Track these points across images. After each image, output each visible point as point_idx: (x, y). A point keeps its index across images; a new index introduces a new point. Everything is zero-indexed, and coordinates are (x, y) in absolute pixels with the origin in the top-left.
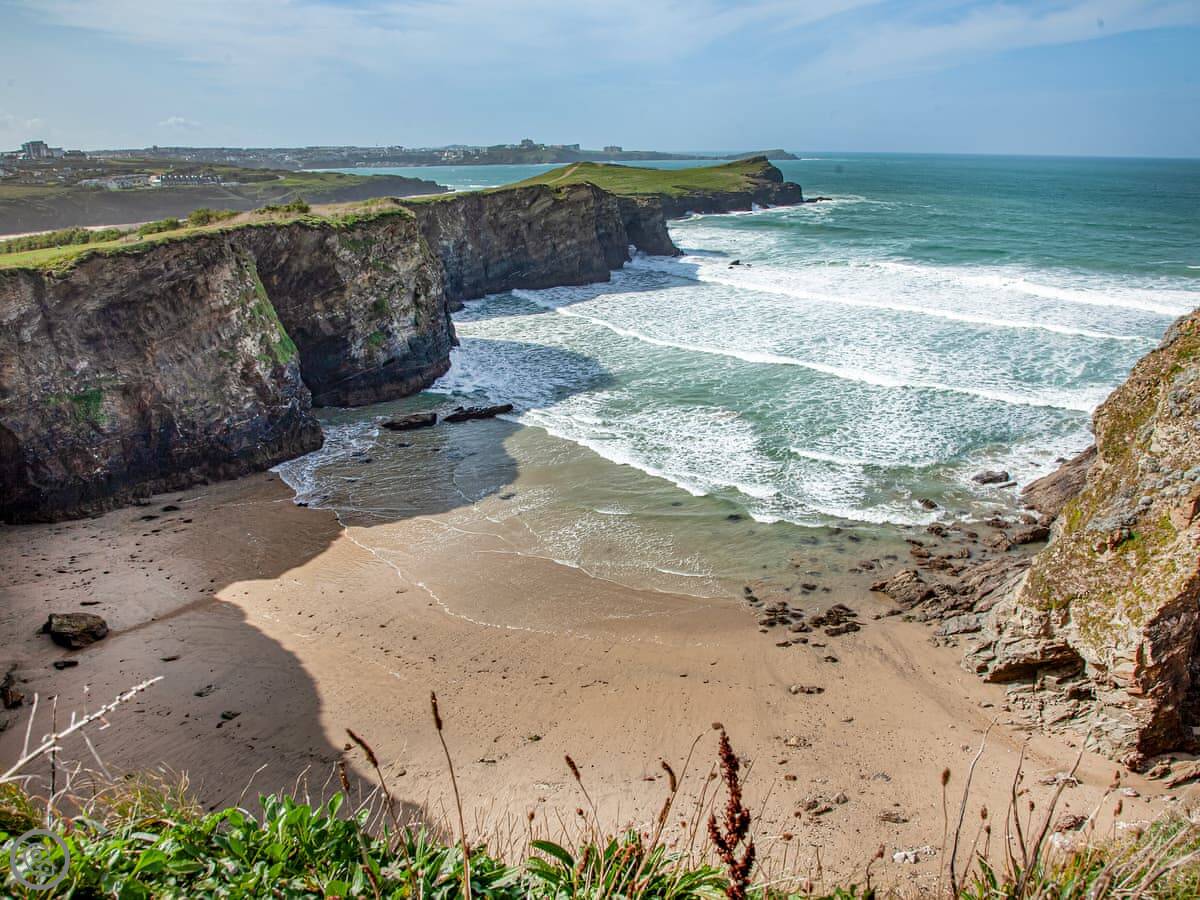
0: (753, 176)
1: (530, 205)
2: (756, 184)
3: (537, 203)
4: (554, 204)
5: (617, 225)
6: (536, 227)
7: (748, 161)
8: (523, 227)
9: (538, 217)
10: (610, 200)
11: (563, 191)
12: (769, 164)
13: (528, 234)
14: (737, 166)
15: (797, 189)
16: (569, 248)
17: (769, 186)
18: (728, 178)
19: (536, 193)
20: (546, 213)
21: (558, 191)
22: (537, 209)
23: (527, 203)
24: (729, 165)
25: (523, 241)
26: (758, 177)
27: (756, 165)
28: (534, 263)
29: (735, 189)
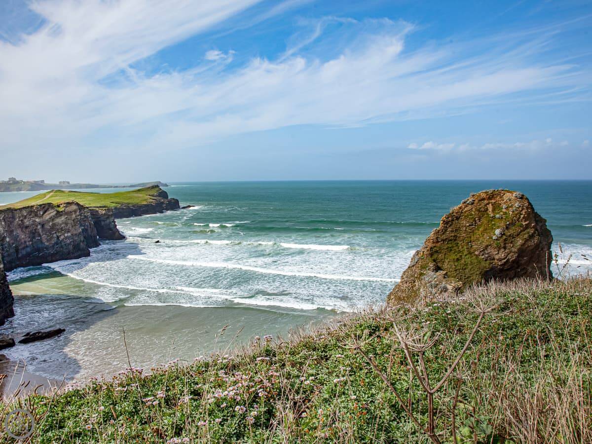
0: (153, 196)
1: (43, 214)
2: (155, 200)
3: (46, 214)
4: (56, 214)
5: (90, 225)
6: (47, 227)
7: (149, 188)
8: (39, 227)
9: (48, 221)
10: (85, 210)
11: (61, 206)
12: (161, 189)
13: (42, 231)
14: (143, 191)
15: (177, 202)
16: (66, 238)
17: (162, 200)
18: (139, 197)
19: (46, 207)
20: (52, 219)
21: (59, 206)
22: (47, 217)
23: (41, 213)
24: (139, 190)
25: (39, 235)
26: (155, 196)
27: (153, 190)
28: (47, 248)
29: (145, 203)
